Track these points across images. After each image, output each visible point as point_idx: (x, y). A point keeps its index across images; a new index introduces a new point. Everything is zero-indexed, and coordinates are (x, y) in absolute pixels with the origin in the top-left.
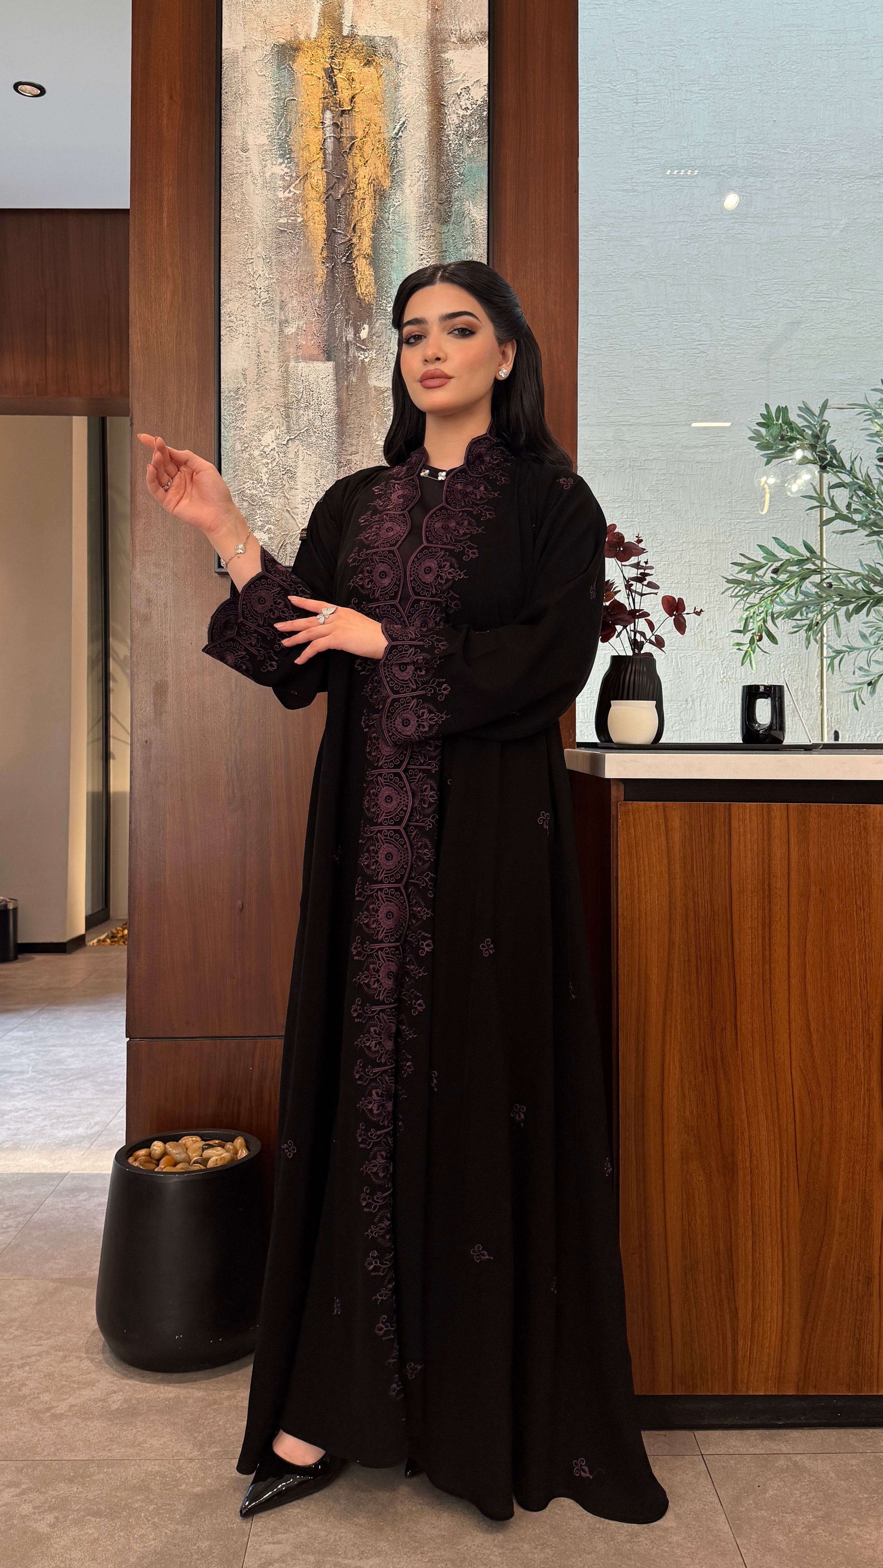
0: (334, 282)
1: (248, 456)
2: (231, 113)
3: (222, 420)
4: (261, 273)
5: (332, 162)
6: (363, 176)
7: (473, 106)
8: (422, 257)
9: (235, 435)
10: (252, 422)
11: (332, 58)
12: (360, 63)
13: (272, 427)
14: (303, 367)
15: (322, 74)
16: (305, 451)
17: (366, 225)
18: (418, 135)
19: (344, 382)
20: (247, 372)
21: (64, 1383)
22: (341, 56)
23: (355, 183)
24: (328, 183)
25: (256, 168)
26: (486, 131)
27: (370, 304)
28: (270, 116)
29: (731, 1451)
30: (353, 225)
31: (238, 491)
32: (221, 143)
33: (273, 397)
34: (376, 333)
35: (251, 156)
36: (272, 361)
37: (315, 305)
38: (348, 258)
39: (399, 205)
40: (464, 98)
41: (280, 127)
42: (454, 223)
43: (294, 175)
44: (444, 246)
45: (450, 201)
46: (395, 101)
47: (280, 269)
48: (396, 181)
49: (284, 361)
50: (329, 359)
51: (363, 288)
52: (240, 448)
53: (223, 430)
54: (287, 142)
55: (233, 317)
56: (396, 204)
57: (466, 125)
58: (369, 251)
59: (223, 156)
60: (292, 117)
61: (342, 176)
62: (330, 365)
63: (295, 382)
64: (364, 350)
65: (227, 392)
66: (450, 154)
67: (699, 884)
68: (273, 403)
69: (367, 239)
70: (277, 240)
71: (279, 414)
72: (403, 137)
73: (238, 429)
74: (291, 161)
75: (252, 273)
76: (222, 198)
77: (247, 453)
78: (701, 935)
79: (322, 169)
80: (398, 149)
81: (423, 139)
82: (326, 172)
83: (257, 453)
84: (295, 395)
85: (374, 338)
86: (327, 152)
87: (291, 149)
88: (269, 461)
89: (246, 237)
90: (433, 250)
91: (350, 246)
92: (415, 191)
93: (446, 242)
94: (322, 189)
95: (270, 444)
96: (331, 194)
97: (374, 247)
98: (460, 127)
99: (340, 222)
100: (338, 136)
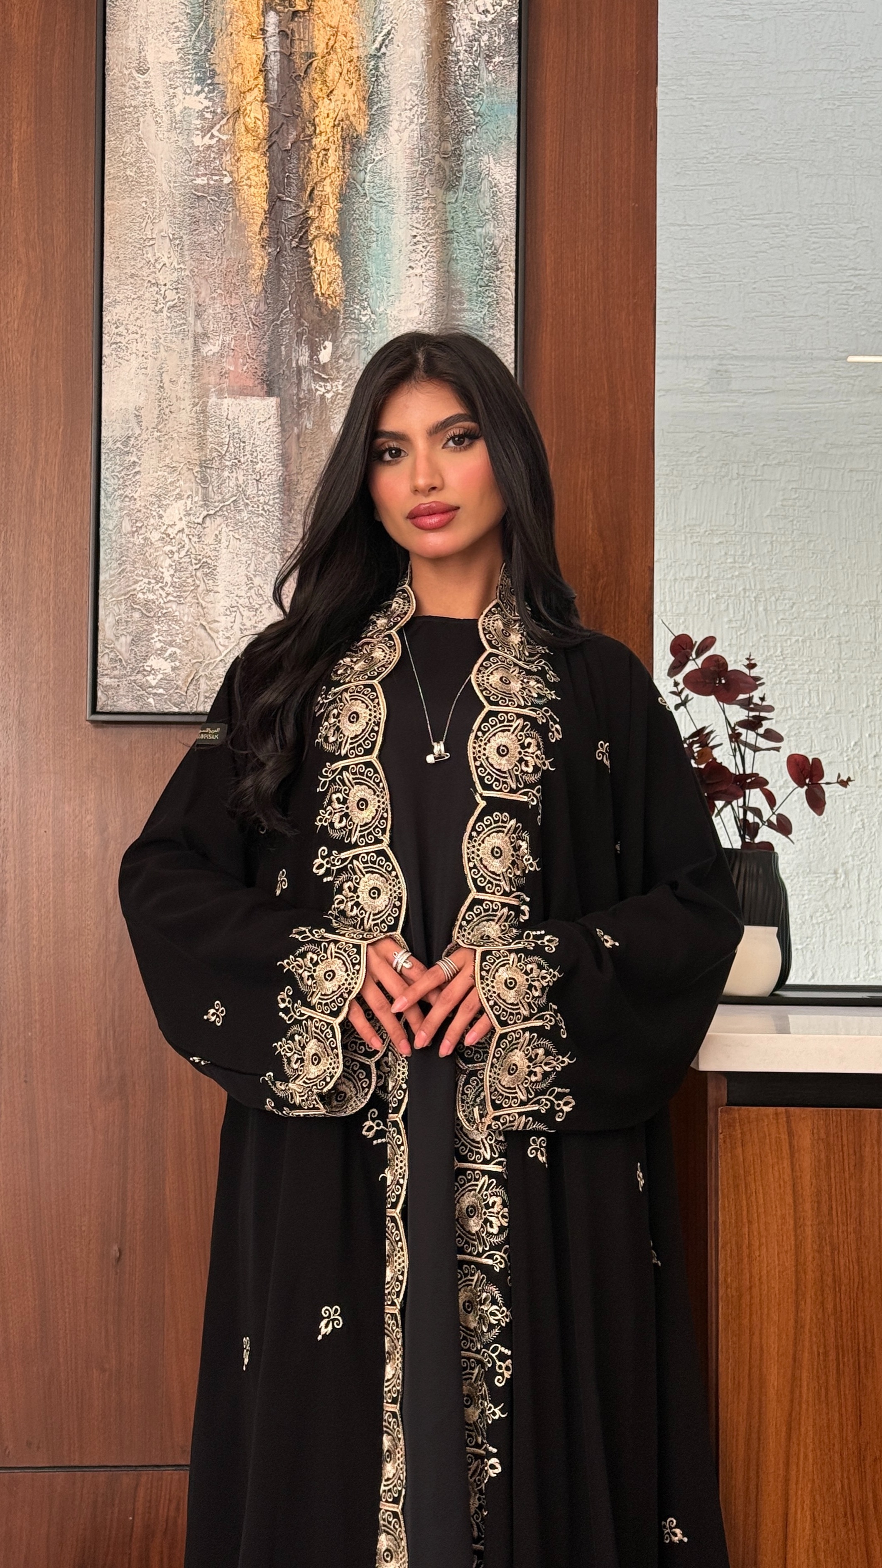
0: (279, 277)
1: (142, 542)
2: (122, 13)
3: (103, 485)
4: (165, 260)
5: (277, 91)
6: (325, 115)
7: (498, 8)
8: (415, 240)
9: (121, 509)
10: (149, 488)
13: (179, 497)
14: (230, 406)
16: (231, 533)
17: (329, 190)
18: (410, 51)
19: (293, 429)
20: (142, 413)
23: (314, 125)
24: (271, 124)
25: (160, 99)
26: (515, 47)
27: (335, 310)
28: (182, 18)
30: (309, 189)
31: (125, 594)
32: (105, 59)
33: (182, 450)
34: (345, 354)
35: (153, 81)
36: (182, 396)
37: (250, 311)
38: (302, 239)
39: (380, 160)
41: (198, 36)
42: (465, 188)
43: (219, 110)
44: (450, 223)
45: (460, 155)
47: (196, 255)
48: (376, 122)
49: (201, 395)
50: (270, 393)
51: (325, 287)
53: (103, 501)
54: (207, 60)
55: (121, 329)
56: (377, 159)
57: (485, 37)
58: (334, 229)
59: (108, 79)
60: (216, 20)
61: (293, 113)
62: (273, 401)
63: (217, 428)
64: (324, 380)
65: (110, 443)
66: (460, 82)
67: (840, 1234)
68: (182, 460)
69: (331, 211)
70: (191, 211)
71: (191, 476)
72: (388, 54)
73: (127, 499)
74: (214, 89)
75: (153, 261)
76: (107, 144)
77: (141, 537)
78: (844, 1313)
79: (263, 101)
80: (379, 74)
81: (418, 59)
82: (268, 106)
83: (155, 536)
84: (217, 447)
85: (341, 361)
86: (270, 76)
87: (213, 70)
88: (175, 549)
89: (144, 205)
90: (432, 229)
91: (304, 221)
92: (405, 138)
93: (452, 217)
94: (262, 134)
95: (177, 522)
96: (275, 141)
97: (342, 224)
98: (475, 40)
99: (289, 184)
100: (286, 51)
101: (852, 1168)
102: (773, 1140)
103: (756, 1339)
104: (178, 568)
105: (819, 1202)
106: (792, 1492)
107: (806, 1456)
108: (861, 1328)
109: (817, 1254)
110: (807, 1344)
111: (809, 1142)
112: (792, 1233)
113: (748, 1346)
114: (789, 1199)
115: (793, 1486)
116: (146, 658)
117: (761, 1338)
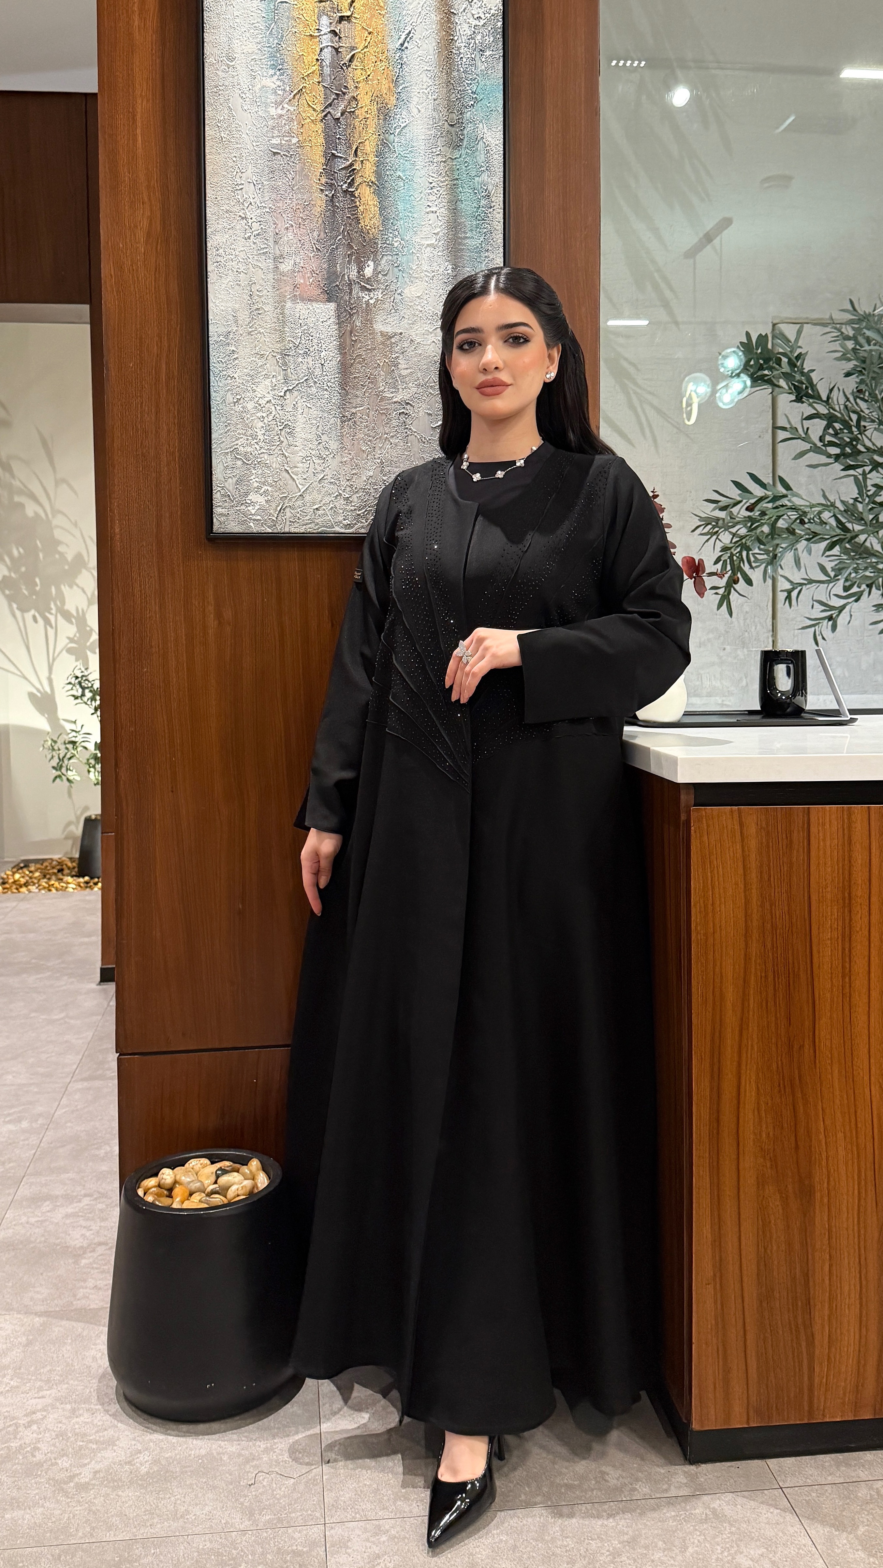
0: (334, 213)
1: (241, 409)
3: (210, 368)
4: (251, 200)
5: (329, 75)
6: (365, 94)
7: (487, 15)
8: (432, 185)
9: (225, 385)
10: (245, 370)
13: (266, 376)
14: (301, 309)
16: (304, 403)
17: (370, 147)
18: (426, 46)
19: (346, 326)
20: (238, 314)
21: (81, 1443)
23: (356, 100)
24: (325, 99)
25: (243, 78)
26: (501, 44)
27: (375, 238)
28: (259, 20)
29: (809, 1482)
30: (354, 148)
31: (229, 449)
32: (203, 50)
33: (268, 343)
34: (383, 270)
35: (238, 66)
36: (266, 302)
37: (314, 238)
38: (350, 185)
39: (405, 127)
40: (476, 6)
41: (271, 33)
42: (467, 148)
43: (288, 89)
44: (456, 173)
45: (463, 123)
46: (399, 7)
47: (273, 196)
48: (402, 98)
49: (280, 302)
50: (329, 300)
51: (368, 220)
52: (231, 400)
53: (212, 379)
54: (278, 51)
55: (221, 252)
56: (403, 125)
57: (479, 37)
58: (373, 177)
59: (206, 65)
60: (283, 22)
61: (342, 91)
62: (332, 306)
63: (292, 325)
64: (369, 290)
65: (216, 336)
66: (462, 69)
67: (776, 894)
68: (268, 349)
69: (371, 164)
70: (269, 164)
71: (275, 361)
72: (409, 48)
73: (229, 378)
74: (284, 73)
75: (241, 201)
76: (206, 113)
77: (240, 406)
78: (779, 948)
79: (319, 82)
80: (403, 62)
81: (432, 51)
82: (323, 86)
83: (250, 405)
84: (292, 339)
85: (380, 276)
86: (324, 64)
87: (283, 59)
88: (264, 415)
89: (234, 159)
90: (443, 177)
91: (351, 170)
92: (423, 110)
93: (458, 169)
94: (319, 108)
95: (266, 395)
96: (329, 112)
97: (378, 174)
98: (472, 38)
99: (340, 143)
100: (336, 45)
101: (784, 847)
102: (729, 831)
103: (717, 969)
104: (268, 429)
105: (761, 873)
106: (743, 1072)
107: (752, 1046)
108: (791, 958)
109: (760, 909)
110: (753, 970)
111: (754, 831)
112: (743, 895)
113: (712, 973)
114: (741, 871)
115: (743, 1067)
116: (247, 494)
117: (721, 968)
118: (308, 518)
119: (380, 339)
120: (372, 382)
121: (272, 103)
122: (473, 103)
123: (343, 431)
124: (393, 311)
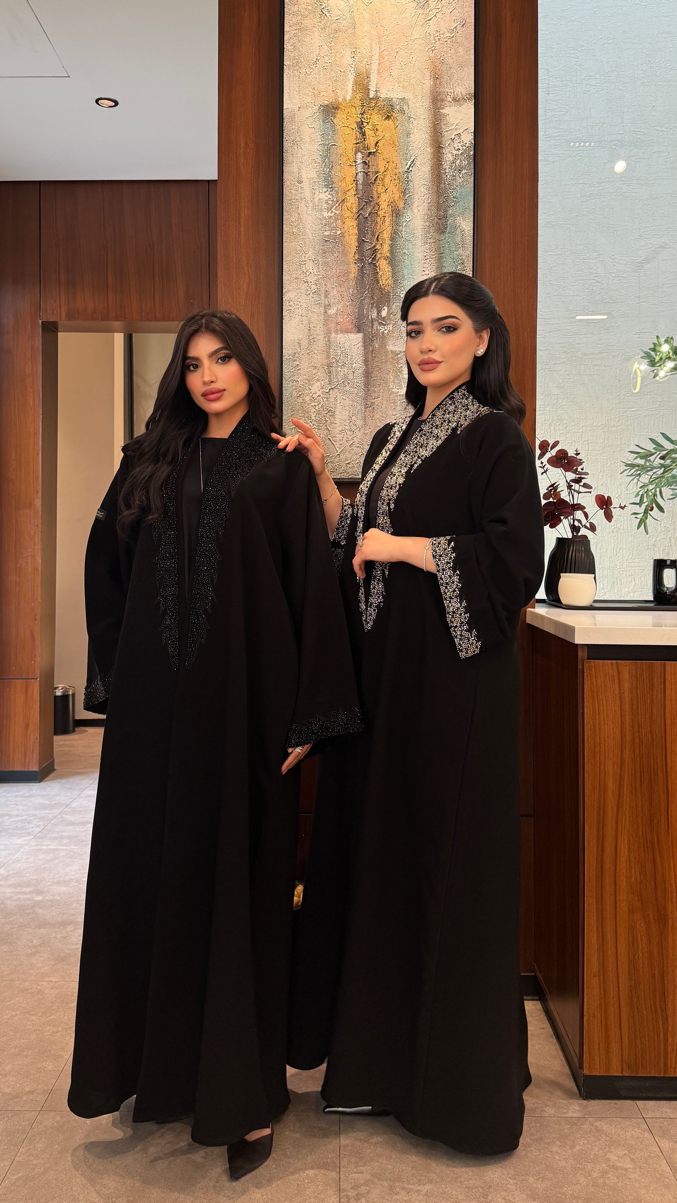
0: (363, 277)
1: (302, 401)
2: (290, 155)
3: (283, 375)
4: (311, 271)
5: (362, 190)
6: (384, 201)
7: (464, 147)
8: (426, 258)
9: (292, 386)
10: (305, 376)
11: (362, 114)
12: (382, 117)
13: (318, 380)
14: (341, 338)
15: (355, 126)
16: (342, 396)
17: (386, 235)
18: (423, 169)
19: (369, 348)
20: (301, 341)
22: (368, 112)
23: (378, 205)
24: (359, 205)
25: (308, 194)
26: (472, 165)
27: (389, 290)
28: (318, 157)
30: (377, 236)
32: (283, 177)
33: (319, 358)
34: (393, 312)
35: (304, 187)
36: (319, 334)
37: (350, 293)
38: (374, 259)
39: (409, 221)
40: (456, 141)
41: (325, 165)
42: (449, 233)
43: (335, 200)
44: (442, 249)
45: (447, 217)
46: (407, 145)
47: (325, 268)
48: (407, 203)
49: (328, 333)
50: (359, 331)
51: (384, 281)
52: (296, 395)
53: (284, 382)
54: (330, 176)
55: (291, 303)
56: (408, 220)
57: (458, 161)
58: (388, 254)
59: (284, 186)
60: (333, 158)
61: (369, 200)
62: (360, 335)
64: (384, 325)
66: (447, 183)
67: (642, 719)
68: (319, 363)
69: (387, 245)
70: (323, 247)
71: (324, 371)
72: (413, 171)
73: (295, 382)
74: (333, 190)
75: (305, 271)
76: (284, 217)
77: (301, 399)
78: (644, 756)
79: (355, 195)
80: (409, 180)
81: (427, 172)
82: (358, 197)
83: (307, 399)
84: (335, 357)
85: (392, 316)
86: (358, 183)
87: (332, 181)
88: (316, 404)
89: (301, 245)
90: (434, 252)
91: (375, 251)
92: (421, 210)
93: (443, 247)
94: (355, 210)
95: (317, 392)
96: (361, 213)
97: (392, 251)
98: (454, 163)
99: (367, 233)
100: (366, 171)
101: (648, 689)
102: (610, 676)
103: (603, 767)
104: (318, 413)
105: (632, 705)
106: (619, 836)
107: (626, 820)
109: (631, 729)
110: (627, 769)
111: (628, 677)
112: (620, 719)
114: (618, 703)
115: (619, 833)
117: (605, 767)
118: (342, 469)
119: (390, 355)
120: (385, 383)
121: (325, 209)
122: (453, 204)
123: (365, 414)
124: (400, 337)
